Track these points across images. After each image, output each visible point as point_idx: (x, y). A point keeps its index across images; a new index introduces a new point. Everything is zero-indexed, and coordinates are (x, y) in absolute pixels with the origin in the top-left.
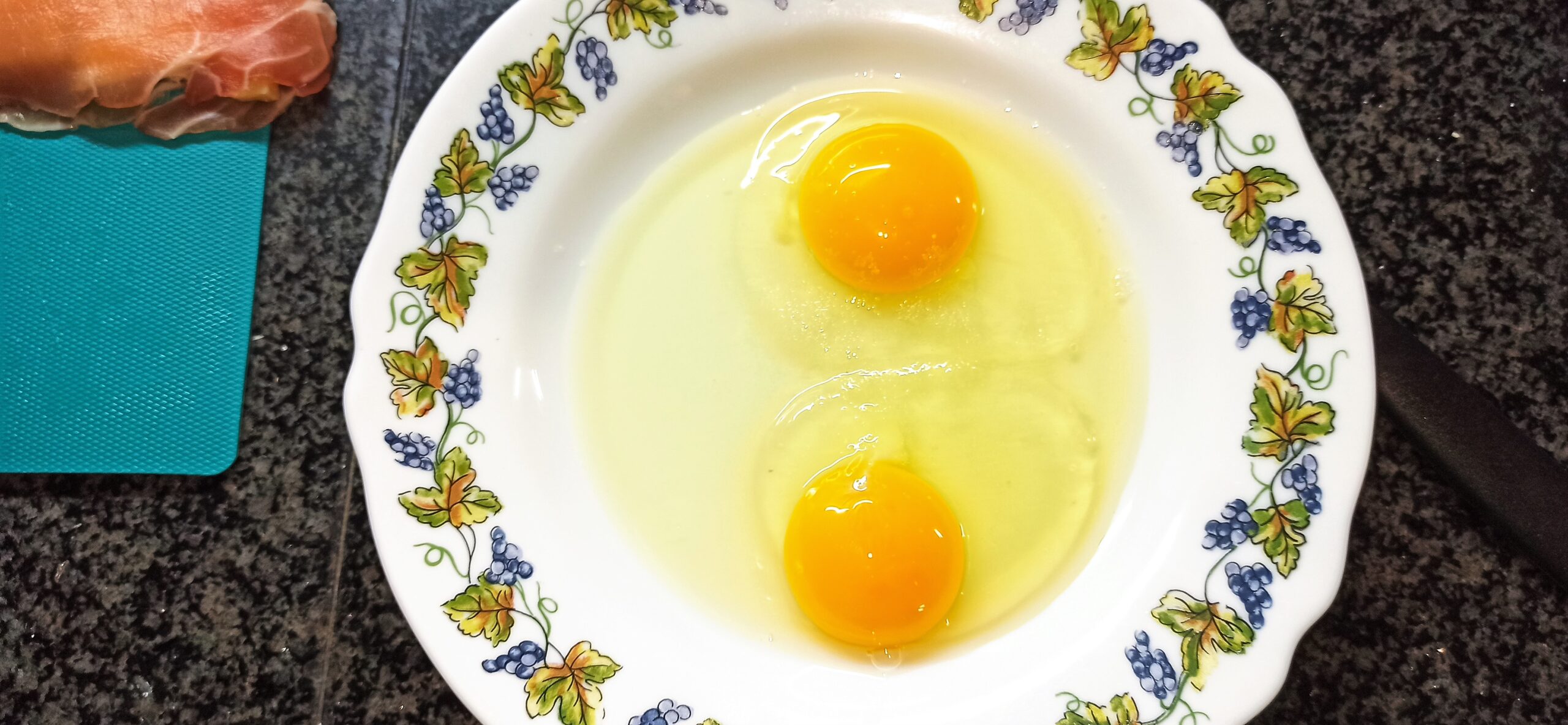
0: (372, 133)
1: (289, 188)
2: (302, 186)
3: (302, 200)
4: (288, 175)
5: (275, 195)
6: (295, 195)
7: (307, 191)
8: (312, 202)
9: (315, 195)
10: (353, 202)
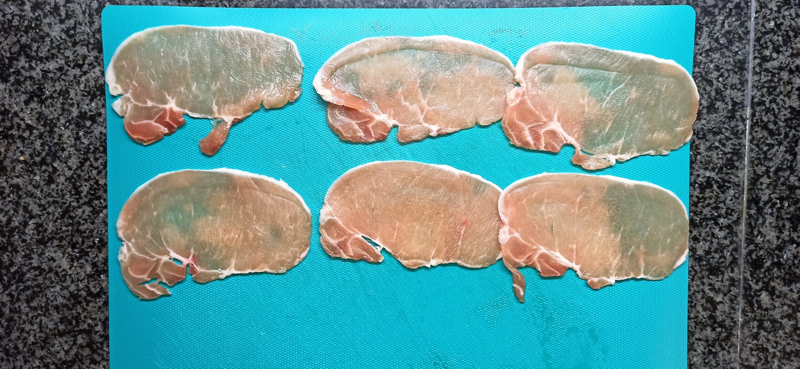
0: (731, 315)
1: (700, 340)
2: (705, 339)
3: (705, 344)
4: (698, 334)
5: (694, 343)
6: (702, 342)
7: (707, 341)
8: (709, 345)
9: (710, 342)
10: (726, 345)
